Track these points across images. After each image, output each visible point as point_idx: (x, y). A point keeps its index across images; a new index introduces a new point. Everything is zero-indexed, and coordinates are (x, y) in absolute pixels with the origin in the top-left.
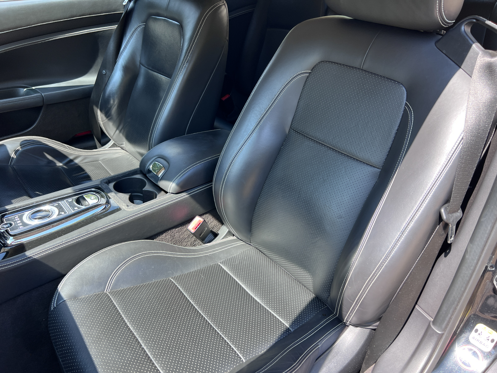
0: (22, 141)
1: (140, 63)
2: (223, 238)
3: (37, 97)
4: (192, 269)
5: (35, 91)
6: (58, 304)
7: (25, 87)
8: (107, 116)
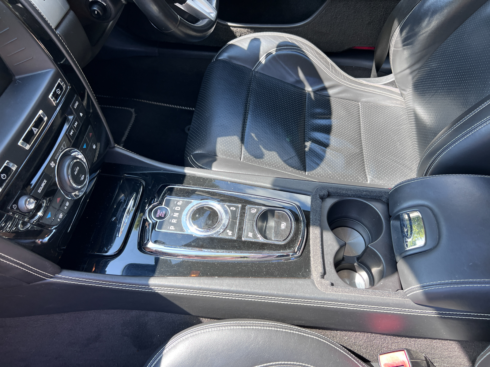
0: (282, 42)
8: (406, 43)
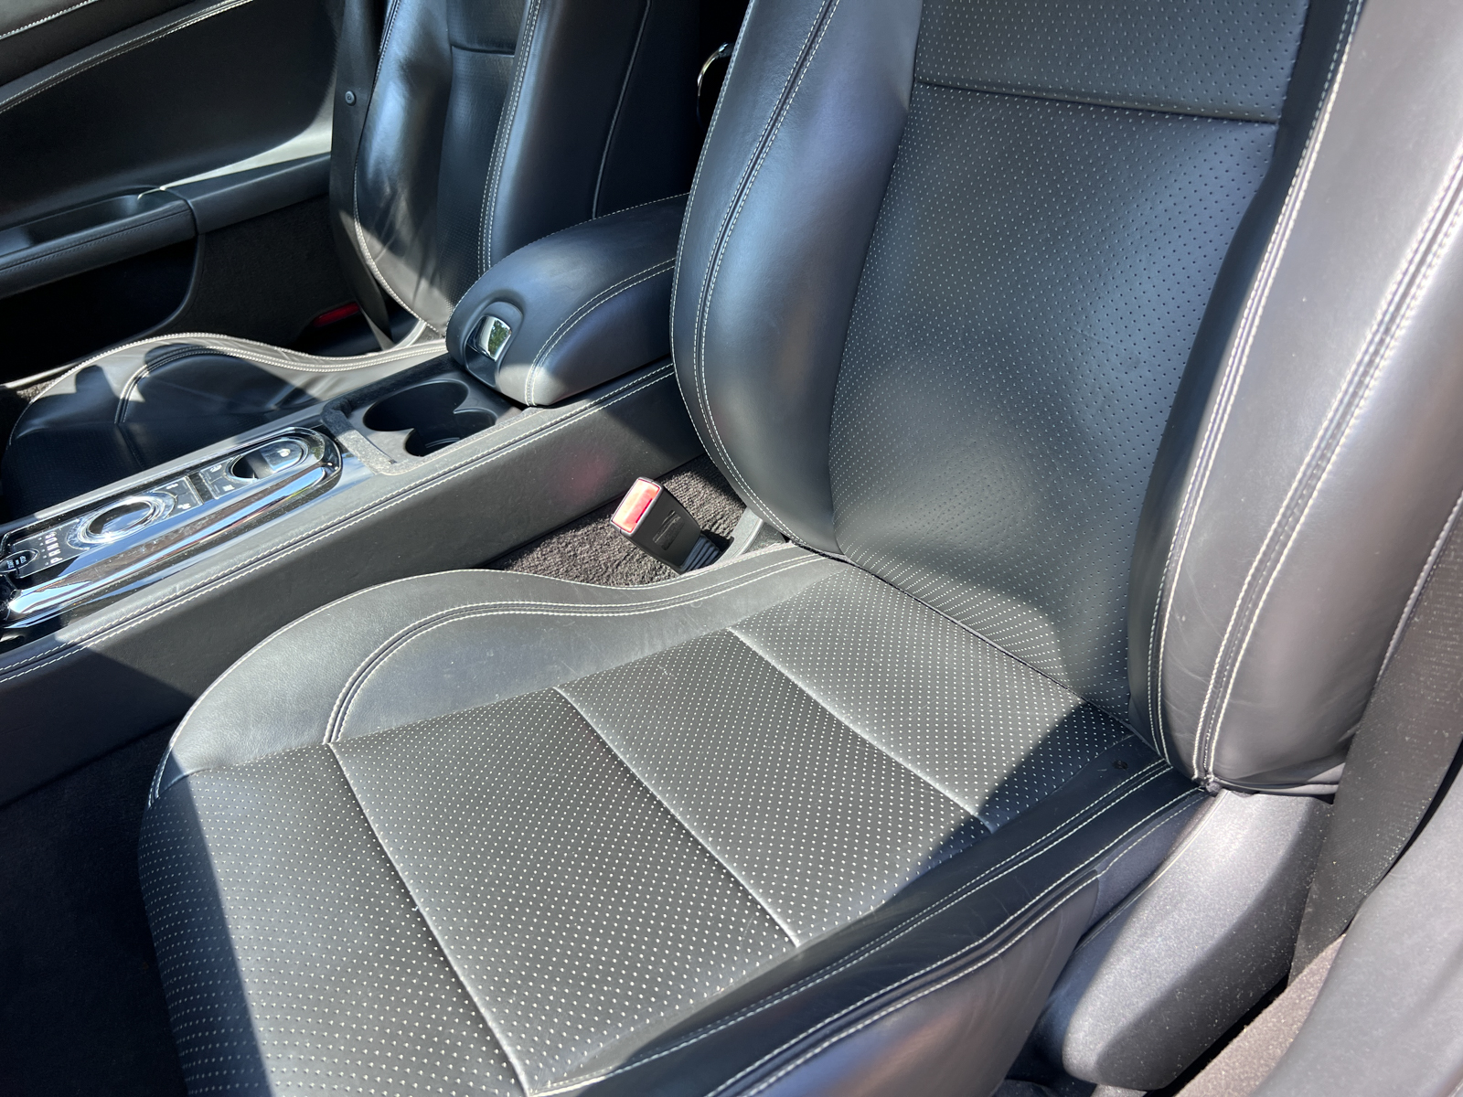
0: (150, 352)
1: (453, 44)
2: (747, 551)
3: (173, 213)
4: (636, 655)
5: (167, 196)
6: (166, 788)
7: (136, 192)
